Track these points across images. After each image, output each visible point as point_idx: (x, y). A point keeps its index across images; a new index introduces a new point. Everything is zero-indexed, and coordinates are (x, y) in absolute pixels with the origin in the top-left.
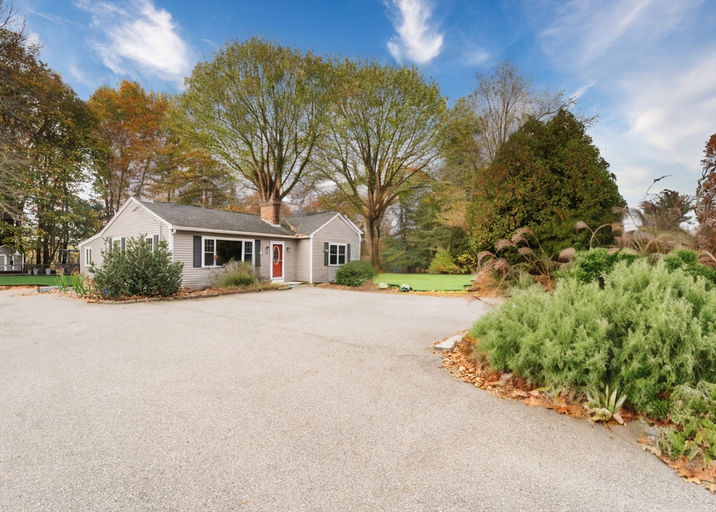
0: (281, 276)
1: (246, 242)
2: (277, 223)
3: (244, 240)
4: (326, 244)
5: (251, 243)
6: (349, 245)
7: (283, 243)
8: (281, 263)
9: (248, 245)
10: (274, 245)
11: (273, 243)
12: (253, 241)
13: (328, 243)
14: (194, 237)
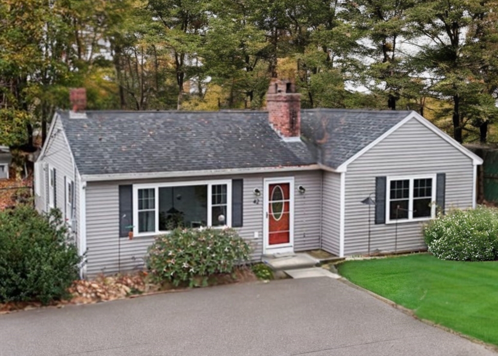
0: (288, 241)
1: (214, 187)
2: (294, 135)
3: (210, 184)
4: (380, 181)
5: (225, 186)
6: (441, 177)
7: (291, 180)
8: (287, 216)
9: (219, 191)
10: (271, 186)
11: (267, 182)
12: (229, 183)
13: (384, 178)
14: (121, 187)
